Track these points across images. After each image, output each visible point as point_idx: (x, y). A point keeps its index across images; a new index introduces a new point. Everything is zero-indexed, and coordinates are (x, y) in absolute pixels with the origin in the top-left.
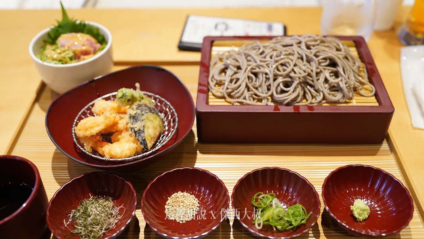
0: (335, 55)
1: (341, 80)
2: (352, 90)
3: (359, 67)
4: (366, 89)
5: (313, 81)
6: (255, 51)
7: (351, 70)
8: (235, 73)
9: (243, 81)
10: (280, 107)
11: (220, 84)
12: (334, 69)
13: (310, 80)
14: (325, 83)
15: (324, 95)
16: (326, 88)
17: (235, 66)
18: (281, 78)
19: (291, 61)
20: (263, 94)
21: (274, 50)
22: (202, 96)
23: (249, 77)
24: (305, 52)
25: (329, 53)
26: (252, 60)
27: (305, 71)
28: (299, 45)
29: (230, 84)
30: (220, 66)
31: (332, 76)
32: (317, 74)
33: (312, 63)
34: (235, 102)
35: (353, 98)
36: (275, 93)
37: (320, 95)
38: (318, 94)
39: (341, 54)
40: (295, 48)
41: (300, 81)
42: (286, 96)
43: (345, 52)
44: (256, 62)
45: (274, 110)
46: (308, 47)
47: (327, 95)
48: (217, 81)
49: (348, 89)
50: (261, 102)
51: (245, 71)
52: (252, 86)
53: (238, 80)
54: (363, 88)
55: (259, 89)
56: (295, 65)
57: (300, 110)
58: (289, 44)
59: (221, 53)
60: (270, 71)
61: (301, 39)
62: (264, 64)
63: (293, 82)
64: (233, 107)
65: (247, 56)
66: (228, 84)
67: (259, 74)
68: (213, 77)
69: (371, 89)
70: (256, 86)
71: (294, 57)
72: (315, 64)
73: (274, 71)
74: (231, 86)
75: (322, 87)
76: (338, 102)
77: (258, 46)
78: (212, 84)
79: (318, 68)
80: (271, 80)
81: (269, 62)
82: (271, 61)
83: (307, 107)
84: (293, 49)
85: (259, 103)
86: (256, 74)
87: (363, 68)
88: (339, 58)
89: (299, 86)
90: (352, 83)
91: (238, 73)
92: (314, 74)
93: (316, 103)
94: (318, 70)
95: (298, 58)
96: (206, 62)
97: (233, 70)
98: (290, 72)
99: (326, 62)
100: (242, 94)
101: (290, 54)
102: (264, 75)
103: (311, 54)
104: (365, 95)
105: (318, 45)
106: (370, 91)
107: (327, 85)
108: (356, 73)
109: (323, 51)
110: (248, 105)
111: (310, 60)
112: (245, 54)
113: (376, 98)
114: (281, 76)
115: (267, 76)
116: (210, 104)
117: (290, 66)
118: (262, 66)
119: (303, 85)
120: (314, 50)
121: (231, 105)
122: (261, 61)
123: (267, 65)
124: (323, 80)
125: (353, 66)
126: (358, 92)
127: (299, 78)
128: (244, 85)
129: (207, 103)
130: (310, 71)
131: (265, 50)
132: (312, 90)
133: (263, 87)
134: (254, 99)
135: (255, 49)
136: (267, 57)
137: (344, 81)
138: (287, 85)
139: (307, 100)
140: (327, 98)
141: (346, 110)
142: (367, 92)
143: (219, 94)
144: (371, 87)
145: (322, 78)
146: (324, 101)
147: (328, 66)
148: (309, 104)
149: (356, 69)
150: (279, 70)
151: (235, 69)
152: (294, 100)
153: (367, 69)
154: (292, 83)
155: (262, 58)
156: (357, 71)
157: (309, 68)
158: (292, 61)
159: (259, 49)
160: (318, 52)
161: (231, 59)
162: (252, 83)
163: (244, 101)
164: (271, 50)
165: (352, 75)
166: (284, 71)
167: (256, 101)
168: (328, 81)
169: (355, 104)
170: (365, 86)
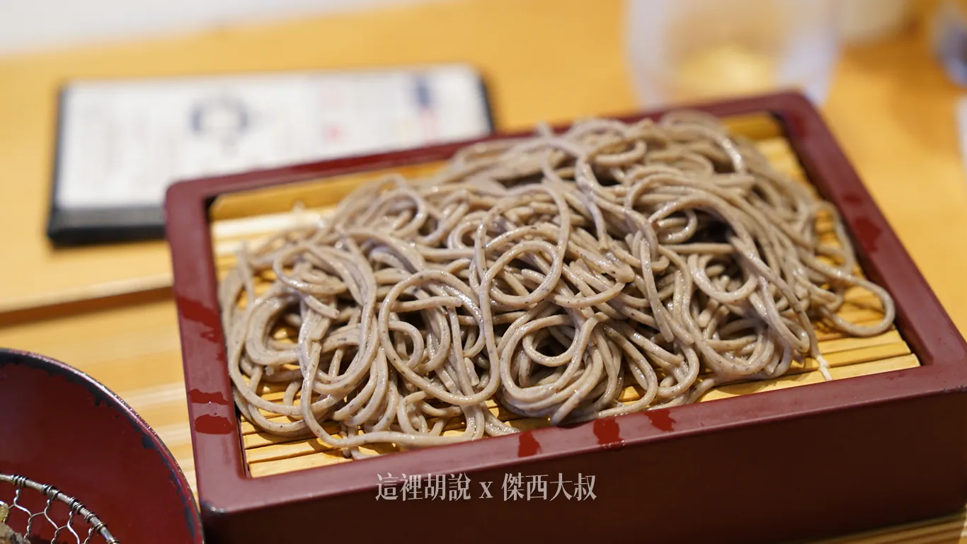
0: (714, 193)
1: (758, 289)
2: (806, 319)
3: (812, 222)
4: (859, 306)
5: (648, 310)
6: (396, 222)
7: (787, 242)
8: (336, 325)
9: (375, 355)
10: (539, 436)
11: (277, 379)
12: (723, 248)
13: (639, 309)
14: (695, 311)
15: (701, 357)
16: (702, 329)
17: (326, 299)
18: (523, 317)
19: (549, 246)
20: (463, 393)
21: (474, 208)
22: (216, 443)
23: (391, 333)
24: (596, 198)
25: (689, 189)
26: (391, 259)
27: (610, 278)
28: (567, 171)
29: (321, 374)
30: (264, 302)
31: (719, 276)
32: (660, 277)
33: (634, 240)
34: (356, 448)
35: (814, 353)
36: (509, 384)
37: (686, 360)
38: (679, 358)
39: (735, 185)
40: (554, 186)
41: (597, 317)
42: (558, 390)
43: (749, 171)
44: (412, 270)
45: (520, 455)
46: (606, 178)
47: (712, 355)
48: (264, 367)
49: (789, 317)
50: (464, 428)
51: (376, 313)
52: (412, 368)
53: (350, 352)
54: (844, 303)
55: (444, 375)
56: (568, 259)
57: (621, 436)
58: (526, 170)
59: (255, 245)
60: (476, 297)
61: (568, 144)
62: (443, 271)
63: (573, 328)
64: (353, 469)
65: (368, 246)
66: (317, 379)
67: (433, 317)
68: (243, 353)
69: (877, 303)
70: (431, 365)
71: (559, 226)
72: (643, 242)
73: (491, 296)
74: (329, 382)
75: (687, 329)
76: (761, 377)
77: (408, 198)
78: (246, 386)
79: (657, 256)
80: (487, 331)
81: (464, 261)
82: (471, 257)
83: (646, 420)
84: (545, 193)
85: (453, 436)
86: (419, 319)
87: (829, 218)
88: (731, 203)
89: (602, 342)
90: (801, 292)
91: (345, 323)
92: (647, 282)
93: (678, 396)
94: (662, 264)
95: (575, 227)
96: (198, 292)
97: (324, 317)
98: (555, 291)
99: (685, 225)
100: (382, 407)
101: (538, 216)
102: (454, 318)
103: (622, 204)
104: (857, 329)
105: (640, 161)
106: (875, 310)
107: (704, 318)
108: (806, 248)
109: (666, 183)
110: (413, 448)
111: (621, 226)
112: (359, 241)
113: (904, 337)
114: (523, 309)
115: (468, 319)
116: (257, 471)
117: (550, 264)
118: (440, 282)
119: (612, 332)
120: (629, 188)
121: (343, 460)
122: (429, 260)
123: (456, 273)
124: (687, 299)
125: (790, 221)
126: (826, 321)
127: (595, 309)
128: (380, 372)
129: (243, 469)
130: (630, 273)
131: (435, 212)
132: (650, 345)
133: (459, 367)
134: (430, 420)
135: (396, 214)
136: (450, 243)
137: (768, 291)
138: (552, 342)
139: (641, 392)
140: (717, 368)
141: (796, 403)
142: (865, 314)
143: (282, 425)
144: (875, 295)
145: (683, 293)
146: (707, 383)
147: (695, 238)
148: (652, 404)
149: (803, 231)
150: (509, 290)
151: (331, 311)
152: (592, 398)
153: (845, 222)
154: (568, 332)
155: (432, 246)
156: (807, 238)
157: (624, 261)
158: (554, 243)
159: (414, 211)
160: (647, 190)
161: (302, 269)
162: (414, 358)
163: (395, 437)
164: (462, 208)
165: (792, 257)
166: (530, 291)
167: (439, 426)
168: (708, 297)
169: (829, 375)
170: (853, 294)
